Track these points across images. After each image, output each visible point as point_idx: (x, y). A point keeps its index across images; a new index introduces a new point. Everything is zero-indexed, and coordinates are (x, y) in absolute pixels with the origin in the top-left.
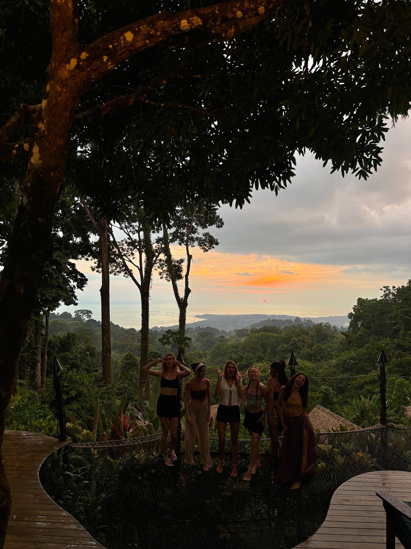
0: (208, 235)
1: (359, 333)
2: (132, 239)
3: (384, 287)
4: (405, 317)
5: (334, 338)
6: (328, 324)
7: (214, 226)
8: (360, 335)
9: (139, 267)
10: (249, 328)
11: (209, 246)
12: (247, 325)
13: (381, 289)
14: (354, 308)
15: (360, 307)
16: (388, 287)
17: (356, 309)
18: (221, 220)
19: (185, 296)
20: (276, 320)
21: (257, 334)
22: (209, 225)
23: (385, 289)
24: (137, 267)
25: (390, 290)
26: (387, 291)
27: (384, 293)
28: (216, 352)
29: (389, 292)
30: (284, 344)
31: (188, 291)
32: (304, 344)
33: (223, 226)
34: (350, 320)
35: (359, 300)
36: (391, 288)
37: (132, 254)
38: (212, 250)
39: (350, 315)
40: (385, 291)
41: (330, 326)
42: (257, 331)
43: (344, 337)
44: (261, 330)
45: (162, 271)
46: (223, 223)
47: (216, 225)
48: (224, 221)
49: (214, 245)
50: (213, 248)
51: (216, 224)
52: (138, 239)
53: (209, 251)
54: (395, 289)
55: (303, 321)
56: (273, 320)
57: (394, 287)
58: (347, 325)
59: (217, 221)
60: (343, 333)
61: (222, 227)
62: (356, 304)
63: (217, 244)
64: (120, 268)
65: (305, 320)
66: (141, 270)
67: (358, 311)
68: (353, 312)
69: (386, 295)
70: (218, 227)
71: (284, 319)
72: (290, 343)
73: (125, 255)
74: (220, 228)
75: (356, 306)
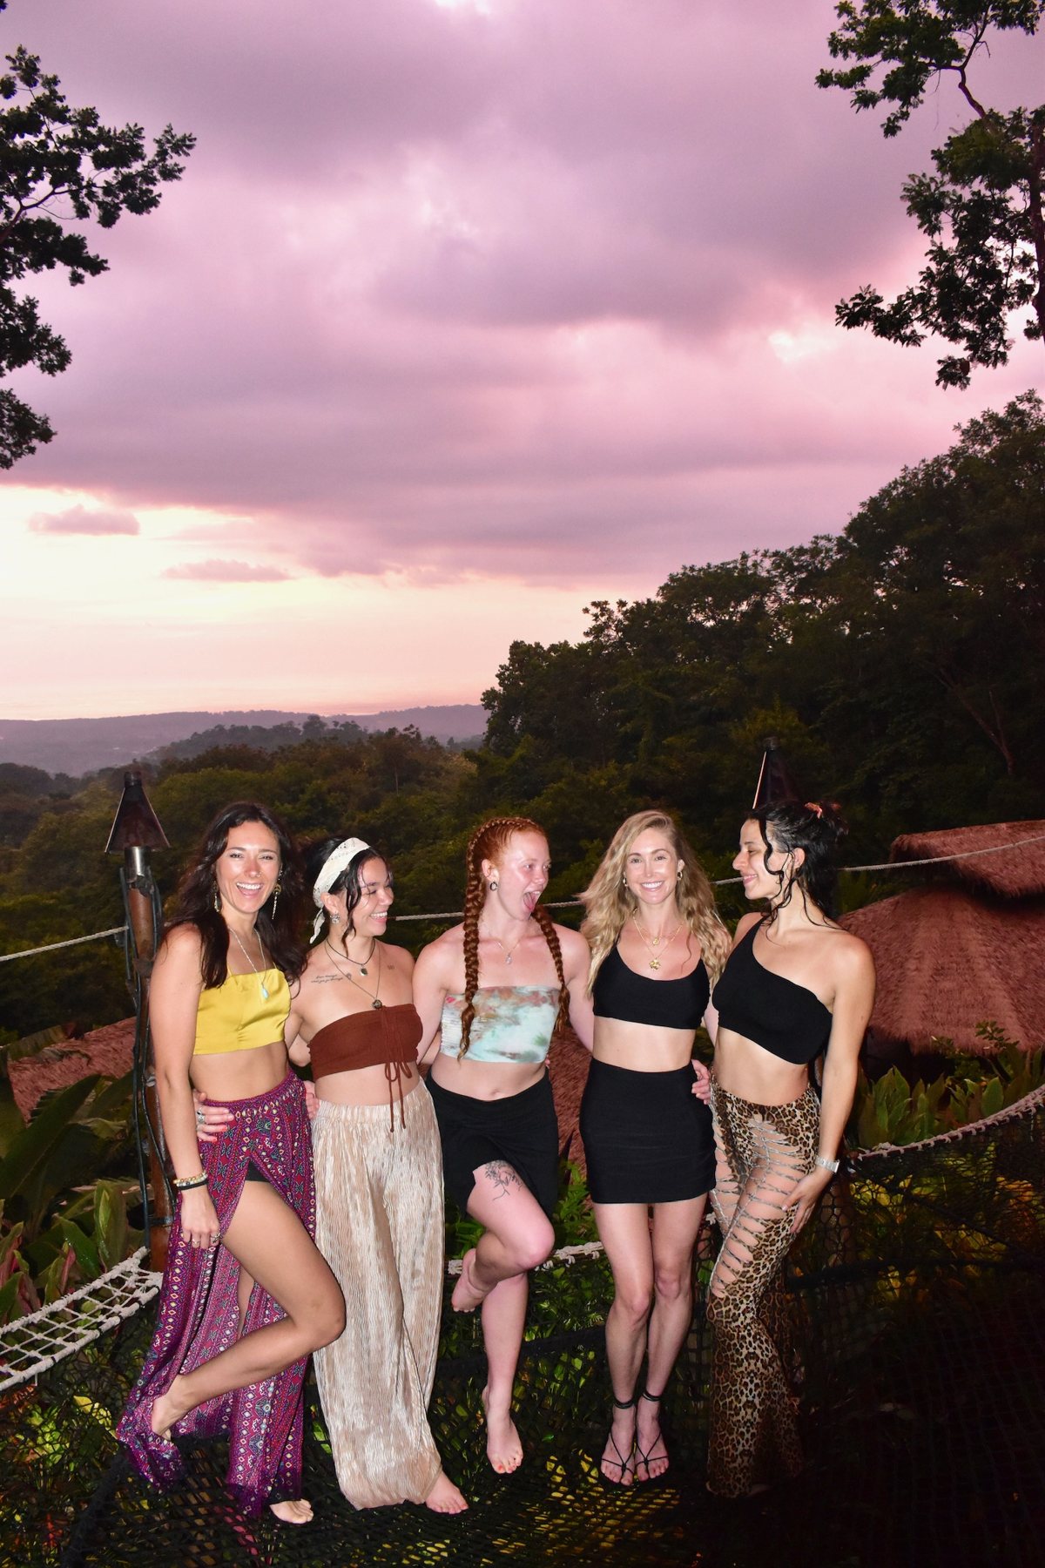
0: (11, 402)
1: (519, 752)
3: (594, 604)
4: (657, 694)
5: (438, 775)
6: (412, 730)
7: (32, 368)
8: (522, 758)
10: (155, 761)
11: (15, 445)
12: (144, 751)
13: (586, 611)
14: (503, 674)
15: (519, 669)
16: (606, 603)
17: (506, 679)
18: (57, 343)
20: (244, 729)
21: (187, 778)
22: (10, 367)
23: (597, 611)
25: (611, 613)
26: (602, 615)
27: (594, 623)
28: (46, 847)
29: (609, 618)
30: (282, 805)
32: (349, 797)
33: (68, 367)
34: (489, 713)
35: (518, 649)
36: (613, 606)
38: (27, 458)
39: (490, 696)
40: (596, 616)
41: (419, 736)
42: (186, 767)
43: (473, 768)
44: (200, 763)
46: (64, 358)
47: (38, 363)
48: (68, 345)
49: (35, 443)
50: (32, 450)
51: (40, 359)
53: (17, 463)
54: (624, 609)
55: (332, 727)
56: (234, 729)
57: (622, 604)
58: (477, 729)
59: (44, 347)
60: (469, 755)
61: (62, 368)
62: (507, 663)
63: (46, 435)
65: (336, 724)
67: (512, 684)
68: (498, 688)
69: (597, 631)
70: (49, 368)
71: (268, 725)
72: (305, 797)
74: (58, 373)
75: (507, 669)
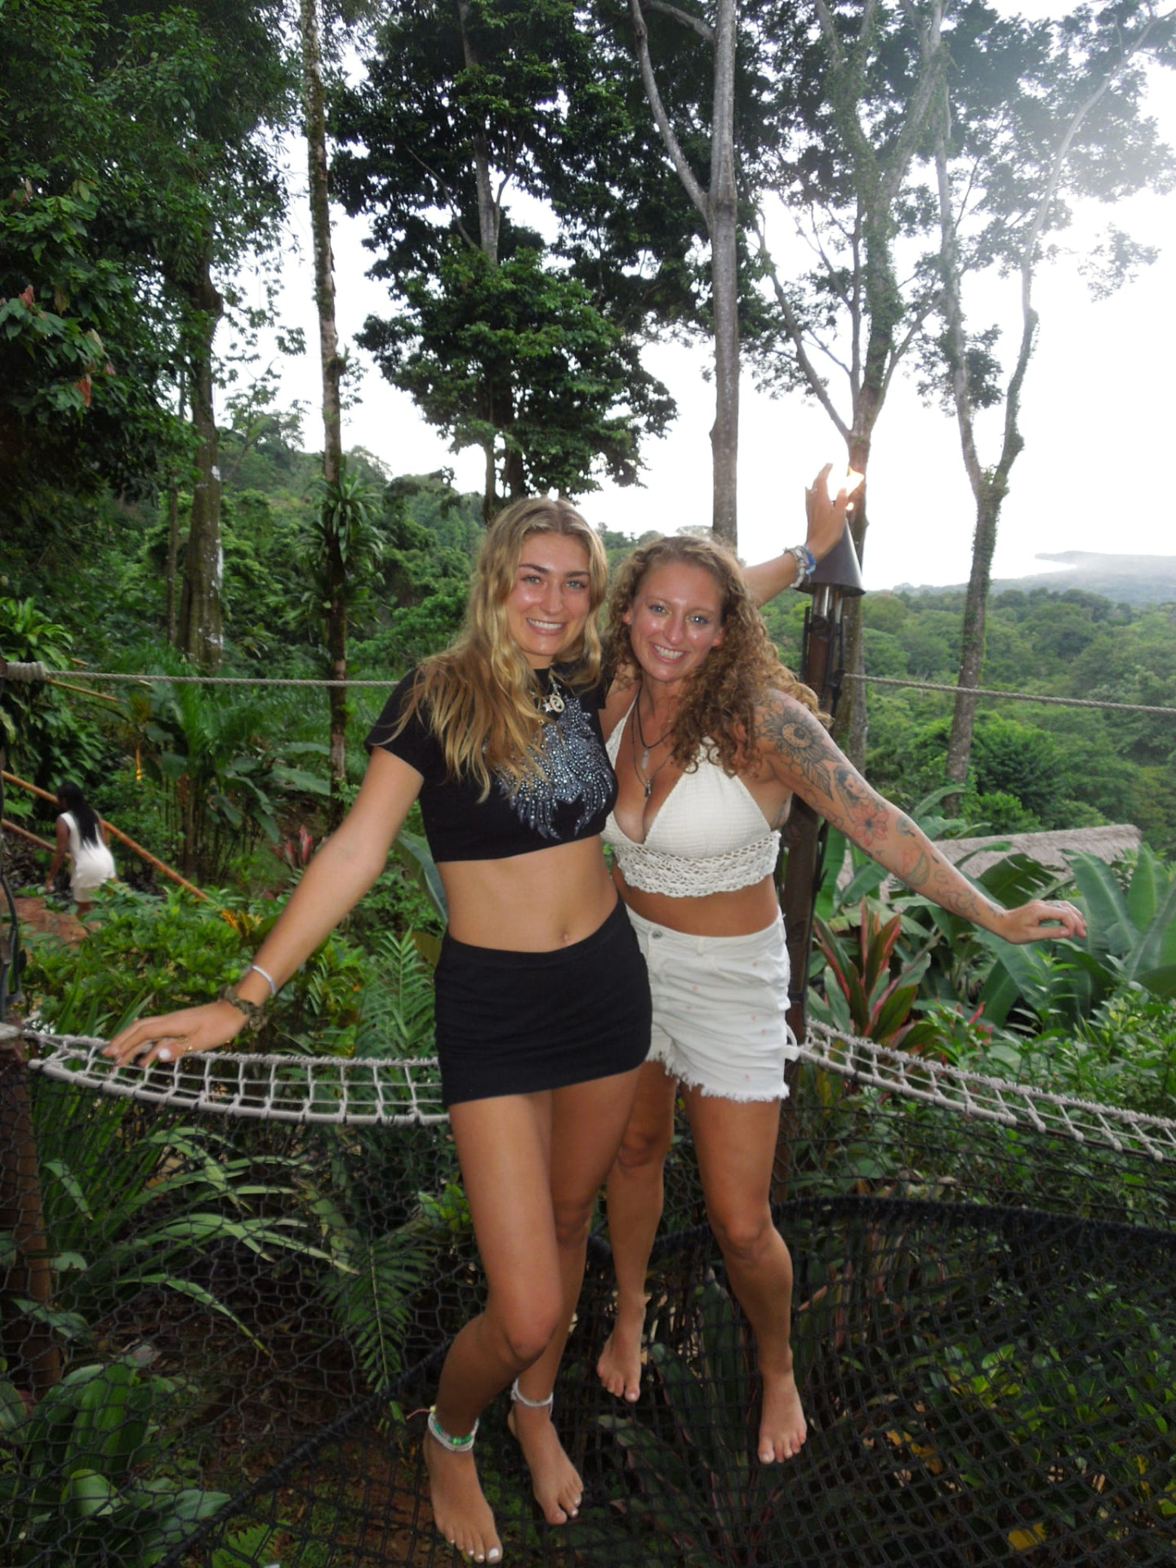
2: (830, 268)
9: (850, 369)
19: (1003, 462)
24: (844, 366)
31: (1013, 444)
37: (832, 321)
45: (928, 380)
50: (1133, 276)
52: (851, 268)
53: (1115, 295)
64: (792, 376)
66: (853, 375)
73: (806, 326)
